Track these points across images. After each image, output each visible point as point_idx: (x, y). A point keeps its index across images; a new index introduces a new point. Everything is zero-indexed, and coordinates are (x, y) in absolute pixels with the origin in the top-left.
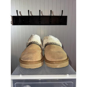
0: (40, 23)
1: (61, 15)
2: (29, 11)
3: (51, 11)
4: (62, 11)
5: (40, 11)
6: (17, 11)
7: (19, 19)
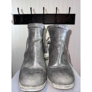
0: (44, 22)
1: (68, 13)
2: (31, 8)
3: (57, 8)
4: (70, 8)
5: (44, 8)
6: (18, 8)
7: (21, 18)
